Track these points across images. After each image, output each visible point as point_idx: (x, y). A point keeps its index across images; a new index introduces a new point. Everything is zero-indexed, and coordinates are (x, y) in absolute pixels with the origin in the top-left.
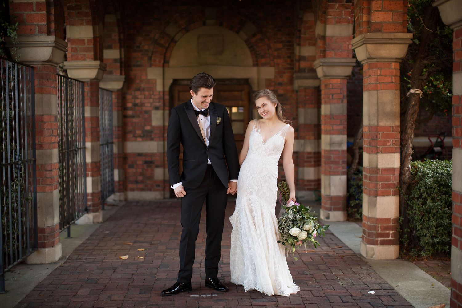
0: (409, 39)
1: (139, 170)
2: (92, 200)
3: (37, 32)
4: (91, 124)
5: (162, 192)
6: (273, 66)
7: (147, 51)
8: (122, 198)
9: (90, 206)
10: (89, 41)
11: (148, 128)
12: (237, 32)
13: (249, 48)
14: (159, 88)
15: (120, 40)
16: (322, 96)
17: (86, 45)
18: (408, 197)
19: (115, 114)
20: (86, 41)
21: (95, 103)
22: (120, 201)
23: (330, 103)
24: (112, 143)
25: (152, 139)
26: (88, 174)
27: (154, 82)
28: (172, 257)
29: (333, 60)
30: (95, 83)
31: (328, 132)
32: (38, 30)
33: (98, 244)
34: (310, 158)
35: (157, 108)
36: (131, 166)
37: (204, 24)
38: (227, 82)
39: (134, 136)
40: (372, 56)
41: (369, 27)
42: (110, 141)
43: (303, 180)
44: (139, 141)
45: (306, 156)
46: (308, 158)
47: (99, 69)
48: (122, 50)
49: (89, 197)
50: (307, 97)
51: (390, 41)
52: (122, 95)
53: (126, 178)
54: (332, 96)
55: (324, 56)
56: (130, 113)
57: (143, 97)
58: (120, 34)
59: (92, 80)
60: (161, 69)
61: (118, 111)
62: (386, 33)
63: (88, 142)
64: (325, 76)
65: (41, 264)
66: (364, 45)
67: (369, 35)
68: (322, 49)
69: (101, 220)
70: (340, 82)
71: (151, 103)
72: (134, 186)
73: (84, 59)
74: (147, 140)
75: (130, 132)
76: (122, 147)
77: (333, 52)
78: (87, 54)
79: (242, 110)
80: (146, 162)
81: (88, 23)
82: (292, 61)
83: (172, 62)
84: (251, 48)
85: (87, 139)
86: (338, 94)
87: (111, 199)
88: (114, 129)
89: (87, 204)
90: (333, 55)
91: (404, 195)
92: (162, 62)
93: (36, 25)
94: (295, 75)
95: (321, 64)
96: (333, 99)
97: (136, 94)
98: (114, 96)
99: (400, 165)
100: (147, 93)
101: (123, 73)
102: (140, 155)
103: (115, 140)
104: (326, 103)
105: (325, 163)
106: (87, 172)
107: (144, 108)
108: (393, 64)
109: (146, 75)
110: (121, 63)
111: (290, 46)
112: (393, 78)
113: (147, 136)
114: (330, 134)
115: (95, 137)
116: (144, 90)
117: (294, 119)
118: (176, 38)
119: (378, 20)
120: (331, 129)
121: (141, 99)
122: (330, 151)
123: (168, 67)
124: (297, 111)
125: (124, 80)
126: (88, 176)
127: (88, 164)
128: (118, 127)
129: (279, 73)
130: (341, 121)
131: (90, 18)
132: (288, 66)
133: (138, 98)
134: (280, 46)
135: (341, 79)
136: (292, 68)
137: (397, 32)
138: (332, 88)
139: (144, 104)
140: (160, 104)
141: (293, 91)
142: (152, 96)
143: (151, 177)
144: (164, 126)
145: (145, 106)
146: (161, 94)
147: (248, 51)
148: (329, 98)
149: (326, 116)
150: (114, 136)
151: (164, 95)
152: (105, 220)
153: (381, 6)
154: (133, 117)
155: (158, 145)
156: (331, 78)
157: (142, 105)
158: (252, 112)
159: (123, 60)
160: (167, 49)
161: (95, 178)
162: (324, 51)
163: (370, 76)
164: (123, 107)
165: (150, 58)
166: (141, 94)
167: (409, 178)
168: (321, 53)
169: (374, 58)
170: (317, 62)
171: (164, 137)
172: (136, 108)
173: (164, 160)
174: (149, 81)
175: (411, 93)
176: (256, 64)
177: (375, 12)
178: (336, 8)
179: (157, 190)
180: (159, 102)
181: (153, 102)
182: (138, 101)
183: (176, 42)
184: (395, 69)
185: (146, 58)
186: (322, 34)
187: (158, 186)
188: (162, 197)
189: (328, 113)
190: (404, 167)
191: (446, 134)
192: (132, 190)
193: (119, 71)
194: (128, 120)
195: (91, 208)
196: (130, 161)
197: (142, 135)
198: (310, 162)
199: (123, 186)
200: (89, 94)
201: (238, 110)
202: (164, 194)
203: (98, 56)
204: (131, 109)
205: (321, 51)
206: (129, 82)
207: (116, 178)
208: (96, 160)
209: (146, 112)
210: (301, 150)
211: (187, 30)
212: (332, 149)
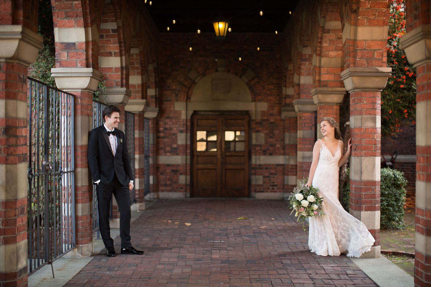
0: (344, 91)
1: (168, 177)
2: (139, 194)
3: (115, 85)
4: (139, 142)
5: (185, 193)
6: (267, 101)
7: (174, 90)
8: (155, 197)
9: (137, 198)
10: (138, 86)
11: (175, 146)
12: (241, 77)
13: (249, 88)
14: (183, 117)
15: (156, 82)
16: (298, 125)
17: (137, 89)
18: (345, 190)
19: (151, 135)
20: (137, 86)
21: (142, 128)
22: (154, 199)
23: (303, 130)
24: (149, 156)
25: (178, 154)
26: (136, 176)
27: (179, 113)
28: (195, 227)
29: (305, 100)
30: (141, 114)
31: (302, 150)
32: (116, 84)
33: (147, 220)
34: (293, 169)
35: (181, 132)
36: (162, 174)
37: (217, 71)
38: (233, 113)
39: (165, 152)
40: (321, 102)
41: (320, 84)
42: (148, 155)
43: (288, 185)
44: (168, 156)
45: (290, 167)
46: (291, 169)
47: (145, 105)
48: (157, 89)
49: (137, 192)
50: (291, 125)
51: (332, 93)
52: (156, 121)
53: (158, 182)
54: (304, 125)
55: (299, 98)
56: (162, 135)
57: (171, 123)
58: (155, 78)
59: (140, 112)
60: (185, 103)
61: (153, 133)
62: (330, 87)
63: (137, 154)
64: (299, 111)
65: (115, 228)
66: (317, 95)
67: (319, 89)
68: (298, 93)
69: (144, 208)
70: (309, 115)
71: (177, 128)
72: (164, 188)
73: (135, 98)
74: (174, 155)
75: (162, 149)
76: (156, 159)
77: (305, 95)
78: (137, 94)
79: (244, 133)
80: (173, 171)
81: (138, 74)
82: (280, 98)
83: (193, 98)
84: (251, 88)
85: (136, 152)
86: (308, 123)
87: (147, 197)
88: (150, 146)
89: (135, 197)
90: (305, 97)
91: (342, 188)
92: (186, 98)
93: (114, 81)
94: (282, 109)
95: (297, 103)
96: (305, 127)
97: (166, 121)
98: (150, 123)
99: (340, 169)
100: (174, 120)
101: (157, 106)
102: (168, 165)
103: (151, 155)
104: (300, 129)
105: (299, 171)
106: (136, 175)
107: (172, 132)
108: (335, 106)
109: (174, 107)
110: (156, 99)
111: (279, 87)
112: (335, 115)
113: (174, 152)
114: (303, 151)
115: (141, 152)
116: (172, 118)
117: (282, 140)
118: (196, 81)
119: (325, 80)
120: (304, 147)
121: (170, 125)
122: (302, 163)
123: (190, 102)
124: (284, 134)
125: (158, 111)
126: (136, 178)
127: (136, 170)
128: (153, 145)
129: (271, 107)
130: (310, 142)
131: (140, 71)
132: (278, 102)
133: (168, 124)
134: (272, 87)
135: (311, 113)
136: (281, 103)
137: (337, 87)
138: (304, 120)
139: (172, 128)
140: (184, 128)
141: (281, 120)
142: (178, 123)
143: (176, 182)
144: (186, 145)
145: (173, 130)
146: (185, 121)
147: (248, 91)
148: (302, 126)
149: (300, 139)
150: (150, 152)
151: (187, 122)
152: (147, 209)
153: (327, 71)
154: (164, 138)
155: (182, 159)
156: (304, 113)
157: (171, 129)
158: (251, 135)
159: (157, 96)
160: (189, 88)
161: (141, 179)
162: (299, 94)
163: (320, 114)
164: (157, 131)
165: (177, 95)
166: (170, 121)
167: (345, 178)
168: (297, 95)
169: (323, 103)
170: (294, 101)
171: (186, 153)
172: (166, 131)
173: (186, 169)
174: (176, 112)
175: (347, 125)
176: (254, 100)
177: (323, 74)
178: (307, 65)
179: (180, 191)
180: (183, 127)
181: (179, 127)
182: (168, 126)
183: (196, 84)
184: (336, 109)
185: (174, 95)
186: (297, 82)
187: (181, 188)
188: (184, 197)
189: (301, 136)
190: (342, 171)
191: (398, 153)
192: (163, 191)
193: (154, 104)
194: (161, 140)
195: (138, 200)
196: (161, 170)
197: (170, 151)
198: (293, 172)
199: (156, 188)
200: (138, 122)
201: (241, 133)
202: (186, 195)
203: (144, 96)
204: (163, 132)
205: (297, 94)
206: (161, 112)
207: (151, 182)
208: (142, 167)
209: (174, 134)
210: (287, 163)
211: (204, 75)
212: (304, 161)
